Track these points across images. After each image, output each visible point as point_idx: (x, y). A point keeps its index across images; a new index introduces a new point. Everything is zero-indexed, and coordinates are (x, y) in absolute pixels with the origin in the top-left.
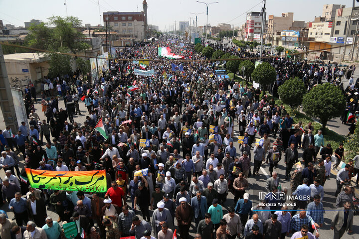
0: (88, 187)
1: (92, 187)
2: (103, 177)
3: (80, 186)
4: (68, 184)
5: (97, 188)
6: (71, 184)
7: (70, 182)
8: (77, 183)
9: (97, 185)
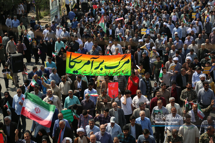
0: (115, 71)
1: (119, 71)
2: (129, 60)
3: (108, 70)
4: (99, 70)
5: (123, 71)
6: (102, 69)
7: (100, 68)
8: (106, 67)
9: (123, 69)
